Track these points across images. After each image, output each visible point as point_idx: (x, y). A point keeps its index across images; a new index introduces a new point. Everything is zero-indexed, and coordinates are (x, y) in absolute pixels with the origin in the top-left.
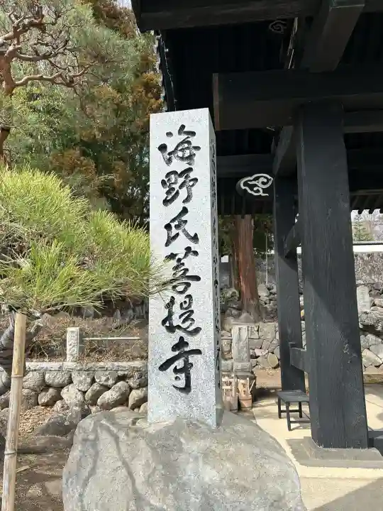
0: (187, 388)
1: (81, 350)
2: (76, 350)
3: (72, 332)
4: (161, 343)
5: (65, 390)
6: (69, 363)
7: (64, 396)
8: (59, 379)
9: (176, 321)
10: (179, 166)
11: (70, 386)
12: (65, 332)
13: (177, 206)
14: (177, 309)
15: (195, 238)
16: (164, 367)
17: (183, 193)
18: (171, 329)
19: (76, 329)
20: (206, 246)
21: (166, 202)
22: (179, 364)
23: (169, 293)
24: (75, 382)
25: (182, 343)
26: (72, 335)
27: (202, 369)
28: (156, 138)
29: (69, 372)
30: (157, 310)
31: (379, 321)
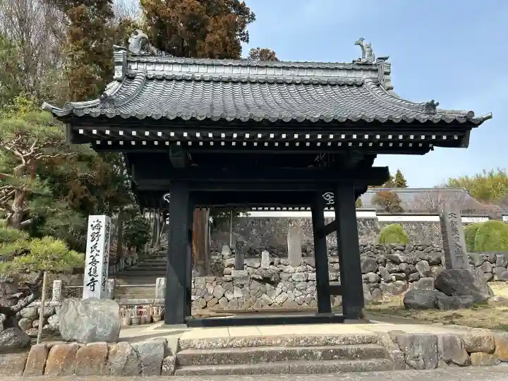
0: (93, 290)
1: (63, 294)
2: (59, 293)
3: (57, 283)
4: (87, 279)
5: (51, 318)
6: (54, 302)
7: (49, 322)
8: (47, 311)
9: (92, 273)
10: (96, 231)
11: (54, 316)
12: (52, 283)
13: (94, 242)
14: (92, 270)
15: (99, 251)
16: (88, 285)
17: (96, 239)
18: (90, 275)
19: (59, 281)
20: (101, 254)
21: (92, 241)
22: (92, 284)
23: (90, 266)
24: (57, 312)
25: (93, 279)
26: (57, 285)
27: (98, 286)
28: (90, 223)
29: (54, 307)
30: (87, 271)
31: (272, 275)
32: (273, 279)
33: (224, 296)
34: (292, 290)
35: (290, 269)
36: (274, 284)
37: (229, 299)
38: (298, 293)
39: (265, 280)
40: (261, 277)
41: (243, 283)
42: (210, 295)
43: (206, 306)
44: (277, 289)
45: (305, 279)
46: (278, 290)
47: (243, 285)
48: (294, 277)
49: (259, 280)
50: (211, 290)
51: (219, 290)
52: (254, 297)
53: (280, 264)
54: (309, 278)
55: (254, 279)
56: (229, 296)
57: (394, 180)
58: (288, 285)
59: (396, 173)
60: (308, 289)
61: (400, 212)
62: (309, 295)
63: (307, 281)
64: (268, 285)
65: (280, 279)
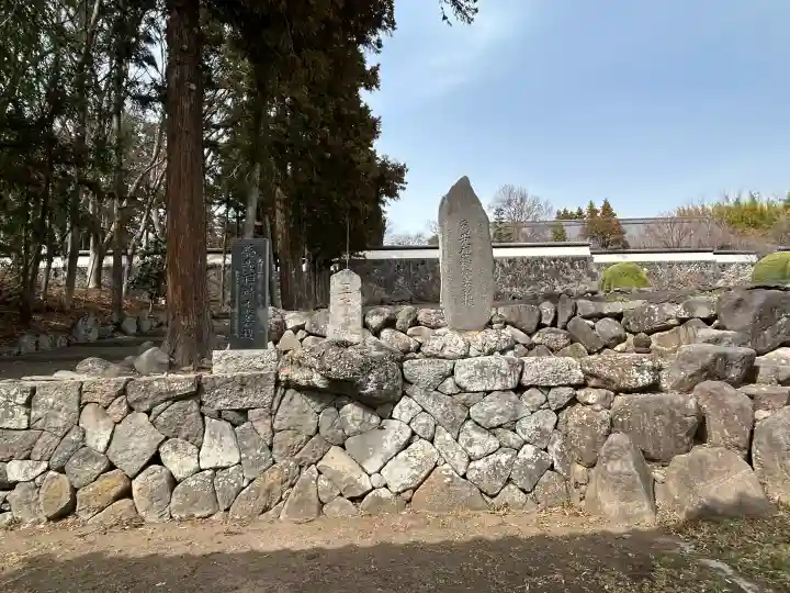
31: (367, 367)
32: (370, 388)
33: (156, 459)
34: (456, 428)
35: (449, 340)
36: (380, 406)
37: (178, 476)
38: (482, 442)
39: (338, 391)
40: (318, 380)
41: (244, 402)
42: (90, 456)
43: (69, 510)
44: (392, 425)
45: (511, 382)
46: (396, 430)
47: (243, 412)
48: (461, 376)
49: (309, 390)
50: (98, 438)
51: (139, 436)
52: (286, 464)
53: (416, 323)
54: (527, 379)
55: (289, 384)
56: (177, 462)
57: (599, 215)
58: (437, 410)
59: (602, 204)
60: (524, 424)
61: (624, 248)
62: (528, 452)
63: (520, 389)
64: (351, 411)
65: (406, 382)
